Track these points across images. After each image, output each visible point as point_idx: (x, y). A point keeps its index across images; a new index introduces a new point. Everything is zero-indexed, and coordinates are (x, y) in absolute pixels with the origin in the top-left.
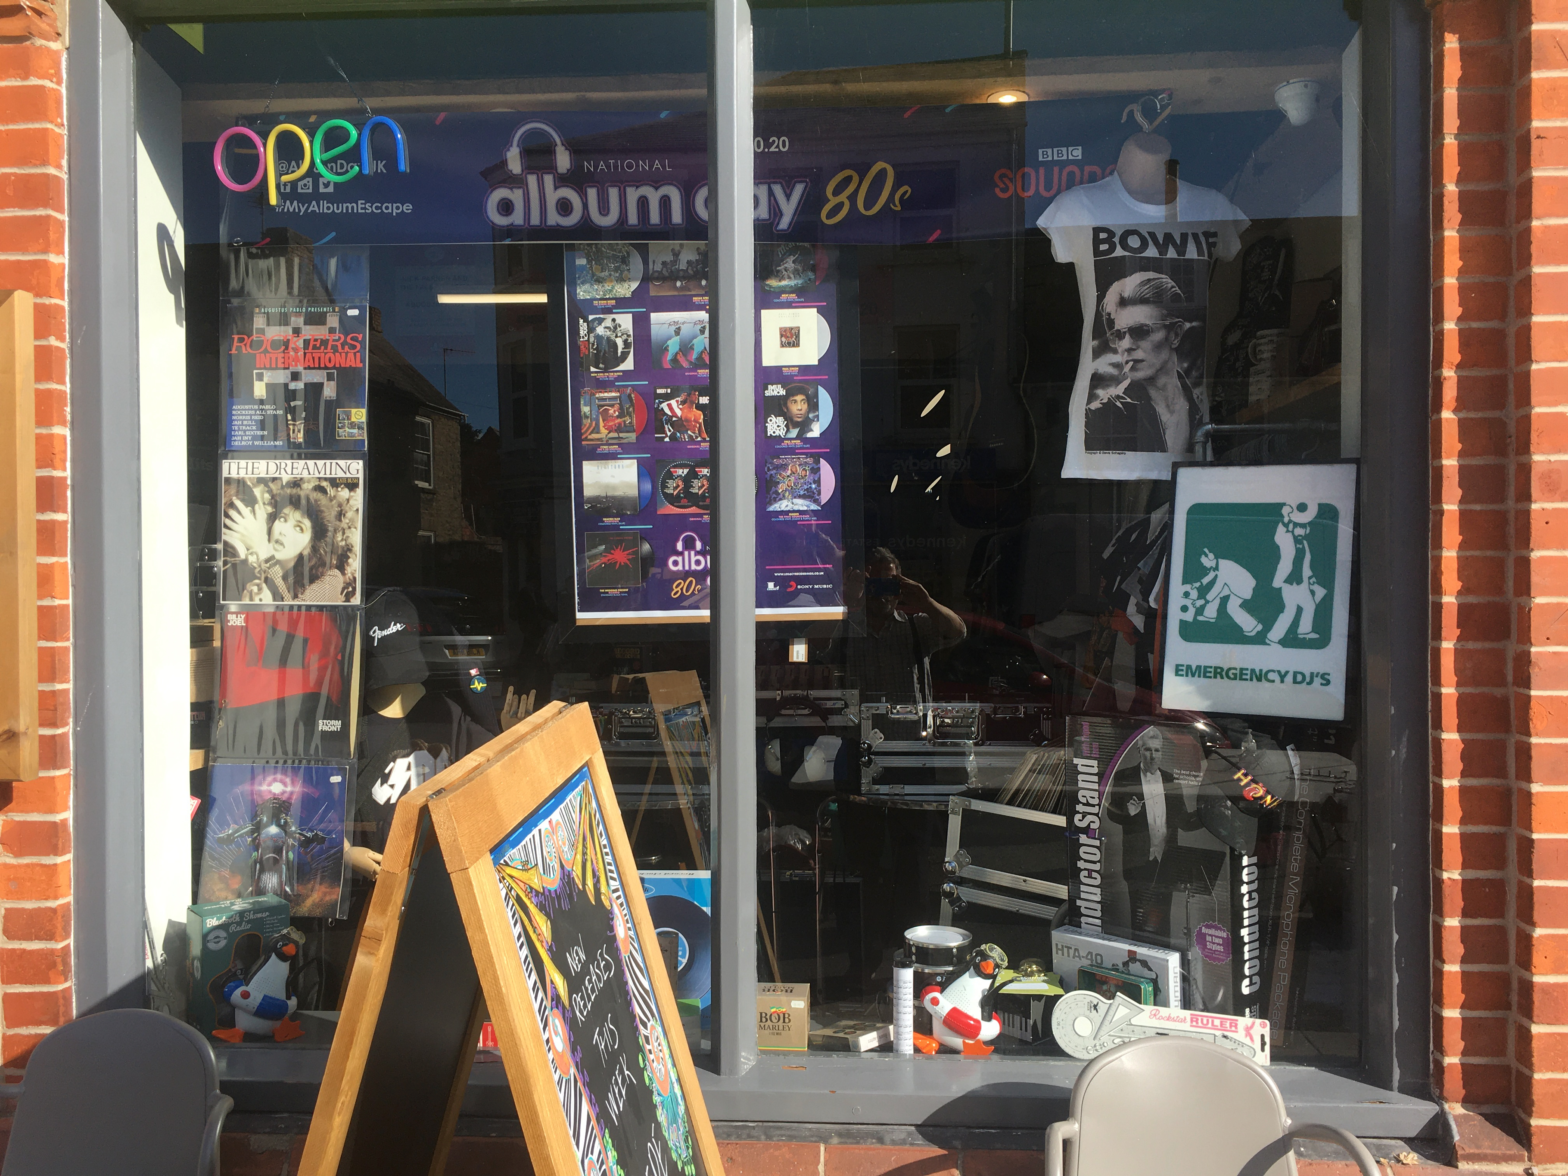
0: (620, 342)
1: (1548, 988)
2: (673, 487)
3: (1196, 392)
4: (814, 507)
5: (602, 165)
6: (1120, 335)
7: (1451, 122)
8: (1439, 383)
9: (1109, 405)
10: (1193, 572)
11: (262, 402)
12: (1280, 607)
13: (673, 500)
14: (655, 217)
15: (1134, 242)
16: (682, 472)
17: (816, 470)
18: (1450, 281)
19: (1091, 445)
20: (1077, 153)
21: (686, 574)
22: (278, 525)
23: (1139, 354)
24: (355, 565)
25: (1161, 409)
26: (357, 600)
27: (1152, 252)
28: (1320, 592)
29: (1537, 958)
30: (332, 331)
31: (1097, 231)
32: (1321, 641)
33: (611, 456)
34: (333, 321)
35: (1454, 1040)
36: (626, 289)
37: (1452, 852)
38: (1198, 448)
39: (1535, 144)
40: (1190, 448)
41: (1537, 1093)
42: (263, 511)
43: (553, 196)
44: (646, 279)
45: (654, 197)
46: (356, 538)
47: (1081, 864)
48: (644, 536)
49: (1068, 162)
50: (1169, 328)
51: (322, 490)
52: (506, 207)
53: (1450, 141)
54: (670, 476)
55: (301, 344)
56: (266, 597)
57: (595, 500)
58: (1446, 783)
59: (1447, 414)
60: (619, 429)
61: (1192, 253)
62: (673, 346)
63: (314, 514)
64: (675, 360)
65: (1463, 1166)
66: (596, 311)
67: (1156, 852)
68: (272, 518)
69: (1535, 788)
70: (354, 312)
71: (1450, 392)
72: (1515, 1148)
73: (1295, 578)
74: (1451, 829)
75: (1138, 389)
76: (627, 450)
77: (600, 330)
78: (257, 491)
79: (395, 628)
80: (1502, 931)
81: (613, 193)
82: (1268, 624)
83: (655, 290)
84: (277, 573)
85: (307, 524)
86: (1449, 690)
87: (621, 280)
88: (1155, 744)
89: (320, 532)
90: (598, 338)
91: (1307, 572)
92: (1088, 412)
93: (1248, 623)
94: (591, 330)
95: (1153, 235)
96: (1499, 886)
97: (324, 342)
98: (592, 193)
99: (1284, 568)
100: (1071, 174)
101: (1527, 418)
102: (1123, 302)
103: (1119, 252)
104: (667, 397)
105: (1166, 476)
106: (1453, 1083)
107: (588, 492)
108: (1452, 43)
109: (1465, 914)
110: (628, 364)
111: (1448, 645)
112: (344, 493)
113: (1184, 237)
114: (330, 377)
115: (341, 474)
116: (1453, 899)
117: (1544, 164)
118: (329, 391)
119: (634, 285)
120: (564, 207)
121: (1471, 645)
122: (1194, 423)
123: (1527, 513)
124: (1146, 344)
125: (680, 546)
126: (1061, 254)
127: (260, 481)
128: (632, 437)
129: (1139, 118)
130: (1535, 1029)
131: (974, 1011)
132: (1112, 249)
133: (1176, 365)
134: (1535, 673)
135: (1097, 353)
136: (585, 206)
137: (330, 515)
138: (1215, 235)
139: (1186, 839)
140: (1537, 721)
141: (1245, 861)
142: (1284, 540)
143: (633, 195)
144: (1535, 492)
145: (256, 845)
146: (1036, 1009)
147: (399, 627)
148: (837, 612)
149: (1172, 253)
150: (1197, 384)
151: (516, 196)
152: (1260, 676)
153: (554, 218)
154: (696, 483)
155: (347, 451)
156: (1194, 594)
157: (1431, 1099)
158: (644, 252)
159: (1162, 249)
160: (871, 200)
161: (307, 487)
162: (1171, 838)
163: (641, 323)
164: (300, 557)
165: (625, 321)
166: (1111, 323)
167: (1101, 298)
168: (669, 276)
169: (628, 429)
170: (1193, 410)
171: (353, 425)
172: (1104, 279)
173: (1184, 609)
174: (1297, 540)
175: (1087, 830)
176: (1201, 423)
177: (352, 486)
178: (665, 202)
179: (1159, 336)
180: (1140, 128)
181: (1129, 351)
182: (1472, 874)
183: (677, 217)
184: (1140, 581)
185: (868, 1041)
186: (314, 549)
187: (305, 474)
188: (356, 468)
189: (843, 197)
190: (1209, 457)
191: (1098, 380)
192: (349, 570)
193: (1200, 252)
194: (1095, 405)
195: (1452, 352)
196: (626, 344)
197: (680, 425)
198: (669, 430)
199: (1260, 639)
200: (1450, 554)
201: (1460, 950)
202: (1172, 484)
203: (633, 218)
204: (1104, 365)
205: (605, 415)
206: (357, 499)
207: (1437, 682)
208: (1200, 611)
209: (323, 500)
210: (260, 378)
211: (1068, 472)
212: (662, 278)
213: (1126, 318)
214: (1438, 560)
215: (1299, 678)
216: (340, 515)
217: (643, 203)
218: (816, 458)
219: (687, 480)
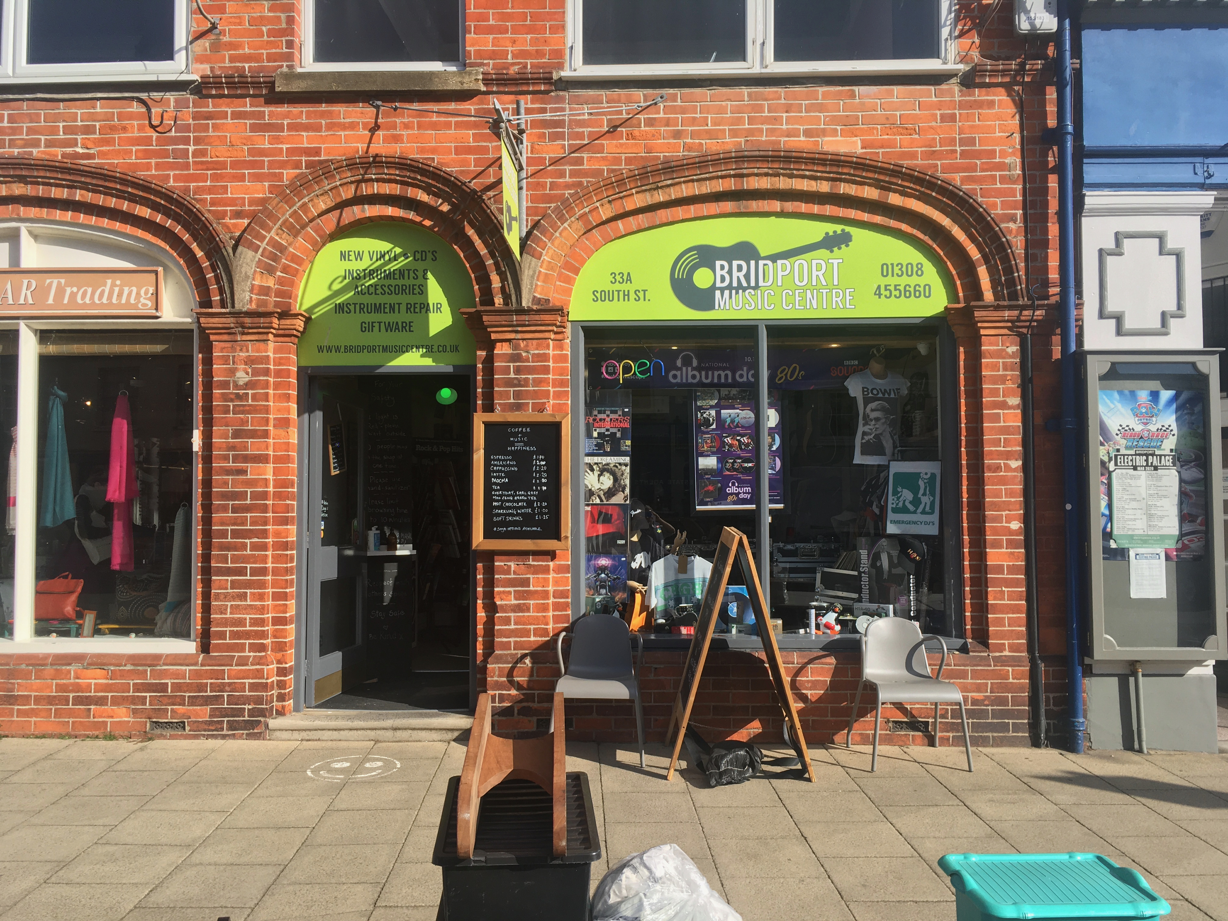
0: (711, 419)
1: (992, 604)
2: (728, 466)
3: (895, 437)
4: (774, 472)
5: (707, 365)
6: (871, 420)
7: (962, 371)
8: (961, 440)
9: (868, 441)
10: (895, 493)
11: (595, 438)
12: (921, 503)
13: (728, 470)
14: (723, 380)
15: (875, 392)
16: (731, 461)
17: (774, 461)
18: (963, 413)
19: (863, 453)
20: (857, 362)
21: (732, 494)
22: (601, 478)
23: (877, 426)
24: (627, 491)
25: (884, 443)
26: (628, 502)
27: (880, 395)
28: (932, 498)
29: (989, 597)
30: (620, 416)
31: (863, 388)
32: (932, 513)
33: (709, 456)
34: (620, 413)
35: (969, 621)
36: (714, 402)
37: (967, 569)
38: (896, 455)
39: (983, 378)
40: (893, 454)
41: (990, 633)
42: (597, 473)
43: (690, 373)
44: (720, 399)
45: (723, 374)
46: (628, 482)
47: (862, 583)
48: (719, 481)
49: (854, 365)
50: (886, 418)
51: (617, 467)
52: (675, 377)
53: (962, 376)
54: (727, 462)
55: (609, 420)
56: (598, 501)
57: (703, 469)
58: (965, 550)
59: (963, 449)
60: (711, 447)
61: (892, 396)
62: (728, 420)
63: (613, 473)
64: (729, 424)
65: (971, 654)
66: (704, 409)
67: (885, 576)
68: (599, 476)
69: (988, 550)
70: (626, 410)
71: (963, 443)
72: (984, 649)
73: (924, 494)
74: (966, 563)
75: (877, 437)
76: (713, 453)
77: (705, 415)
78: (595, 467)
79: (639, 511)
80: (981, 591)
81: (710, 373)
82: (917, 508)
83: (723, 403)
84: (602, 493)
85: (611, 477)
86: (965, 525)
87: (711, 400)
88: (884, 544)
89: (616, 480)
90: (704, 418)
91: (928, 492)
92: (862, 443)
93: (911, 508)
94: (702, 415)
95: (880, 389)
96: (980, 578)
97: (617, 419)
98: (703, 373)
99: (921, 491)
100: (855, 369)
101: (983, 451)
102: (872, 410)
103: (870, 395)
104: (726, 437)
105: (887, 463)
106: (969, 633)
107: (700, 467)
108: (962, 349)
109: (971, 586)
110: (714, 426)
111: (964, 512)
112: (624, 468)
113: (890, 390)
114: (619, 431)
115: (622, 462)
116: (968, 582)
117: (985, 384)
118: (619, 435)
119: (716, 401)
120: (694, 377)
121: (971, 512)
122: (895, 447)
123: (984, 476)
124: (880, 423)
125: (730, 485)
126: (852, 394)
127: (596, 464)
128: (715, 449)
129: (875, 352)
130: (989, 616)
131: (833, 622)
132: (868, 394)
133: (889, 430)
134: (987, 519)
135: (864, 425)
136: (701, 377)
137: (619, 474)
138: (899, 389)
139: (894, 571)
140: (988, 533)
141: (911, 577)
142: (921, 483)
143: (716, 373)
144: (985, 471)
145: (596, 581)
146: (850, 624)
147: (640, 511)
148: (781, 506)
149: (887, 396)
150: (895, 434)
151: (678, 373)
152: (915, 523)
153: (690, 380)
154: (736, 464)
155: (623, 454)
156: (896, 499)
157: (963, 638)
158: (719, 391)
159: (884, 394)
160: (792, 376)
161: (612, 465)
162: (890, 571)
163: (718, 414)
164: (609, 488)
165: (713, 413)
166: (868, 416)
167: (865, 408)
168: (727, 398)
169: (714, 447)
170: (894, 442)
171: (626, 446)
172: (867, 401)
173: (893, 504)
174: (925, 483)
175: (864, 572)
176: (897, 447)
177: (626, 465)
178: (726, 376)
179: (883, 420)
180: (876, 356)
181: (874, 425)
182: (972, 575)
183: (730, 380)
184: (877, 497)
185: (802, 631)
186: (614, 485)
187: (610, 462)
188: (627, 459)
189: (783, 375)
190: (900, 458)
191: (864, 434)
192: (626, 492)
193: (895, 395)
194: (864, 441)
195: (964, 432)
196: (713, 420)
197: (731, 446)
198: (727, 447)
199: (915, 512)
200: (964, 488)
201: (970, 596)
202: (887, 467)
203: (716, 381)
204: (866, 429)
205: (706, 443)
206: (628, 469)
207: (962, 523)
208: (897, 504)
209: (617, 470)
210: (595, 430)
211: (856, 461)
212: (725, 399)
213: (873, 415)
214: (962, 489)
215: (926, 523)
216: (622, 474)
217: (719, 376)
218: (775, 456)
219: (733, 463)
